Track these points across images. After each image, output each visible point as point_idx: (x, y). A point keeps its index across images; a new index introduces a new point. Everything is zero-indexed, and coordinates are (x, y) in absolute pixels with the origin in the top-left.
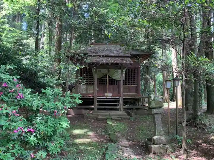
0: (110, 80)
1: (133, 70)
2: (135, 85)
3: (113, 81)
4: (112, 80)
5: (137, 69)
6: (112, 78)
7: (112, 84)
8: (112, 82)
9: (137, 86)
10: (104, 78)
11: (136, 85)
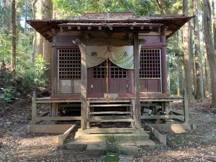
0: (112, 69)
1: (153, 51)
2: (157, 77)
3: (119, 71)
4: (117, 69)
5: (161, 48)
6: (116, 66)
7: (117, 77)
8: (117, 73)
9: (161, 78)
10: (103, 65)
11: (159, 77)
